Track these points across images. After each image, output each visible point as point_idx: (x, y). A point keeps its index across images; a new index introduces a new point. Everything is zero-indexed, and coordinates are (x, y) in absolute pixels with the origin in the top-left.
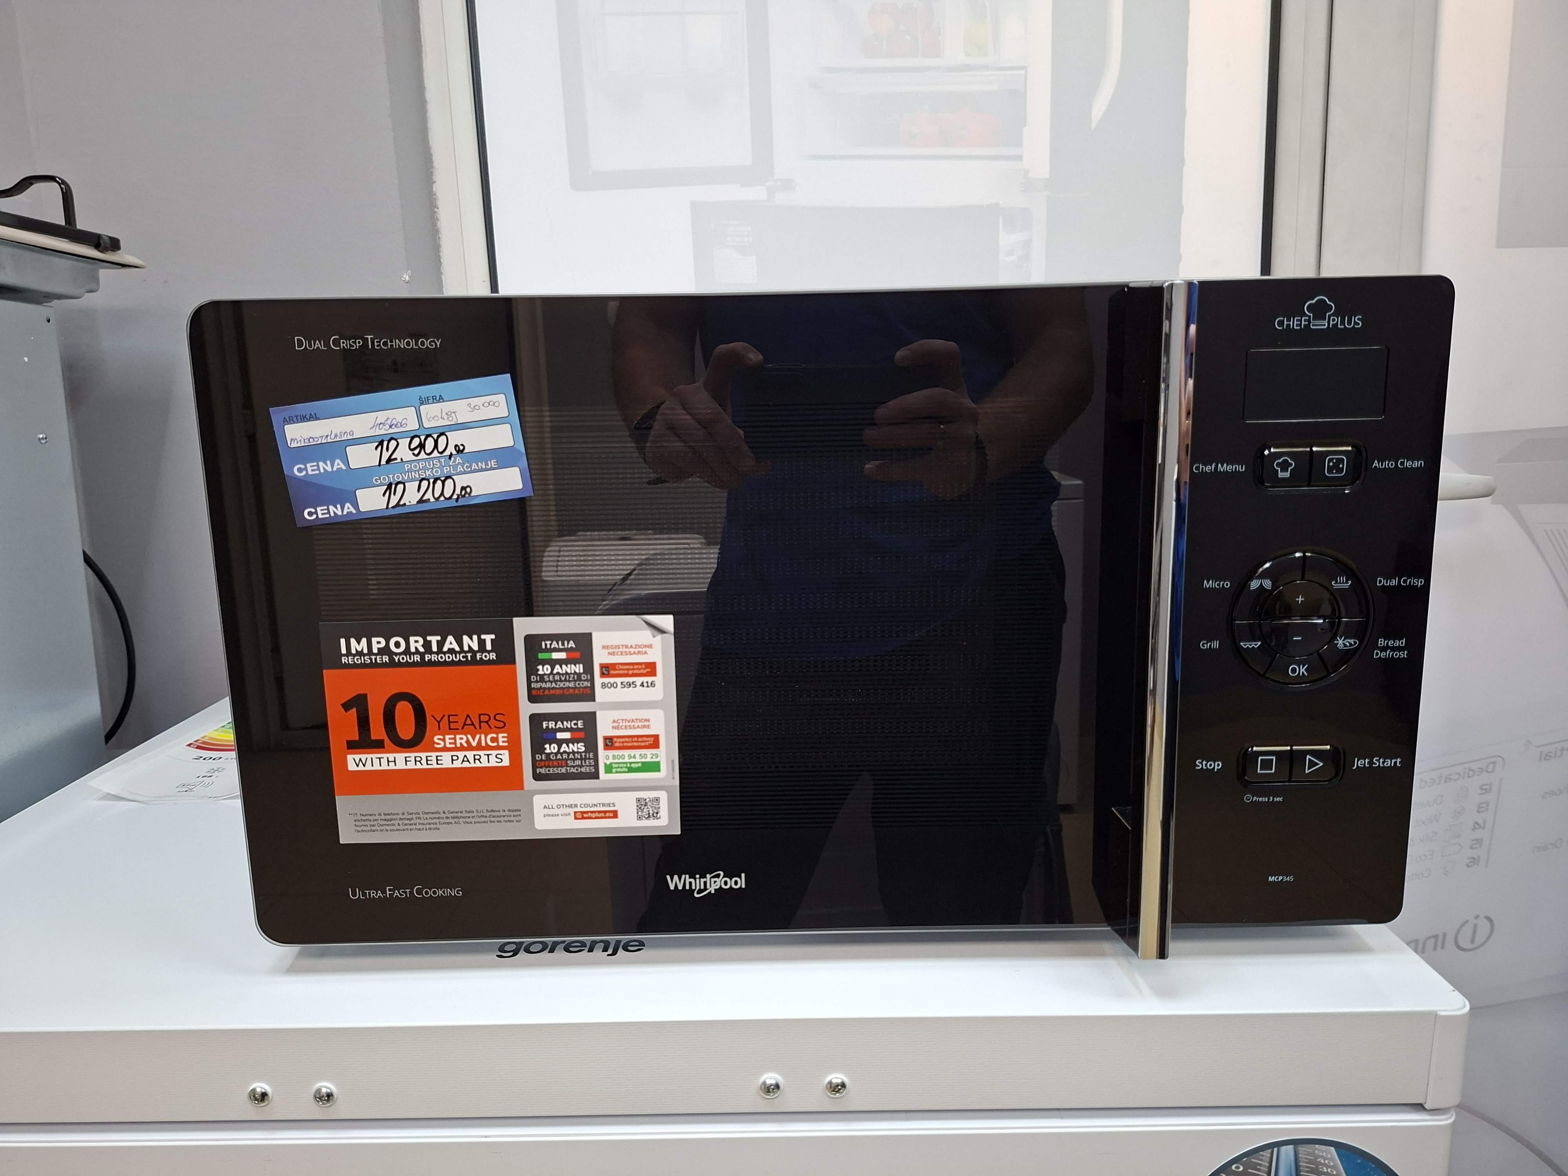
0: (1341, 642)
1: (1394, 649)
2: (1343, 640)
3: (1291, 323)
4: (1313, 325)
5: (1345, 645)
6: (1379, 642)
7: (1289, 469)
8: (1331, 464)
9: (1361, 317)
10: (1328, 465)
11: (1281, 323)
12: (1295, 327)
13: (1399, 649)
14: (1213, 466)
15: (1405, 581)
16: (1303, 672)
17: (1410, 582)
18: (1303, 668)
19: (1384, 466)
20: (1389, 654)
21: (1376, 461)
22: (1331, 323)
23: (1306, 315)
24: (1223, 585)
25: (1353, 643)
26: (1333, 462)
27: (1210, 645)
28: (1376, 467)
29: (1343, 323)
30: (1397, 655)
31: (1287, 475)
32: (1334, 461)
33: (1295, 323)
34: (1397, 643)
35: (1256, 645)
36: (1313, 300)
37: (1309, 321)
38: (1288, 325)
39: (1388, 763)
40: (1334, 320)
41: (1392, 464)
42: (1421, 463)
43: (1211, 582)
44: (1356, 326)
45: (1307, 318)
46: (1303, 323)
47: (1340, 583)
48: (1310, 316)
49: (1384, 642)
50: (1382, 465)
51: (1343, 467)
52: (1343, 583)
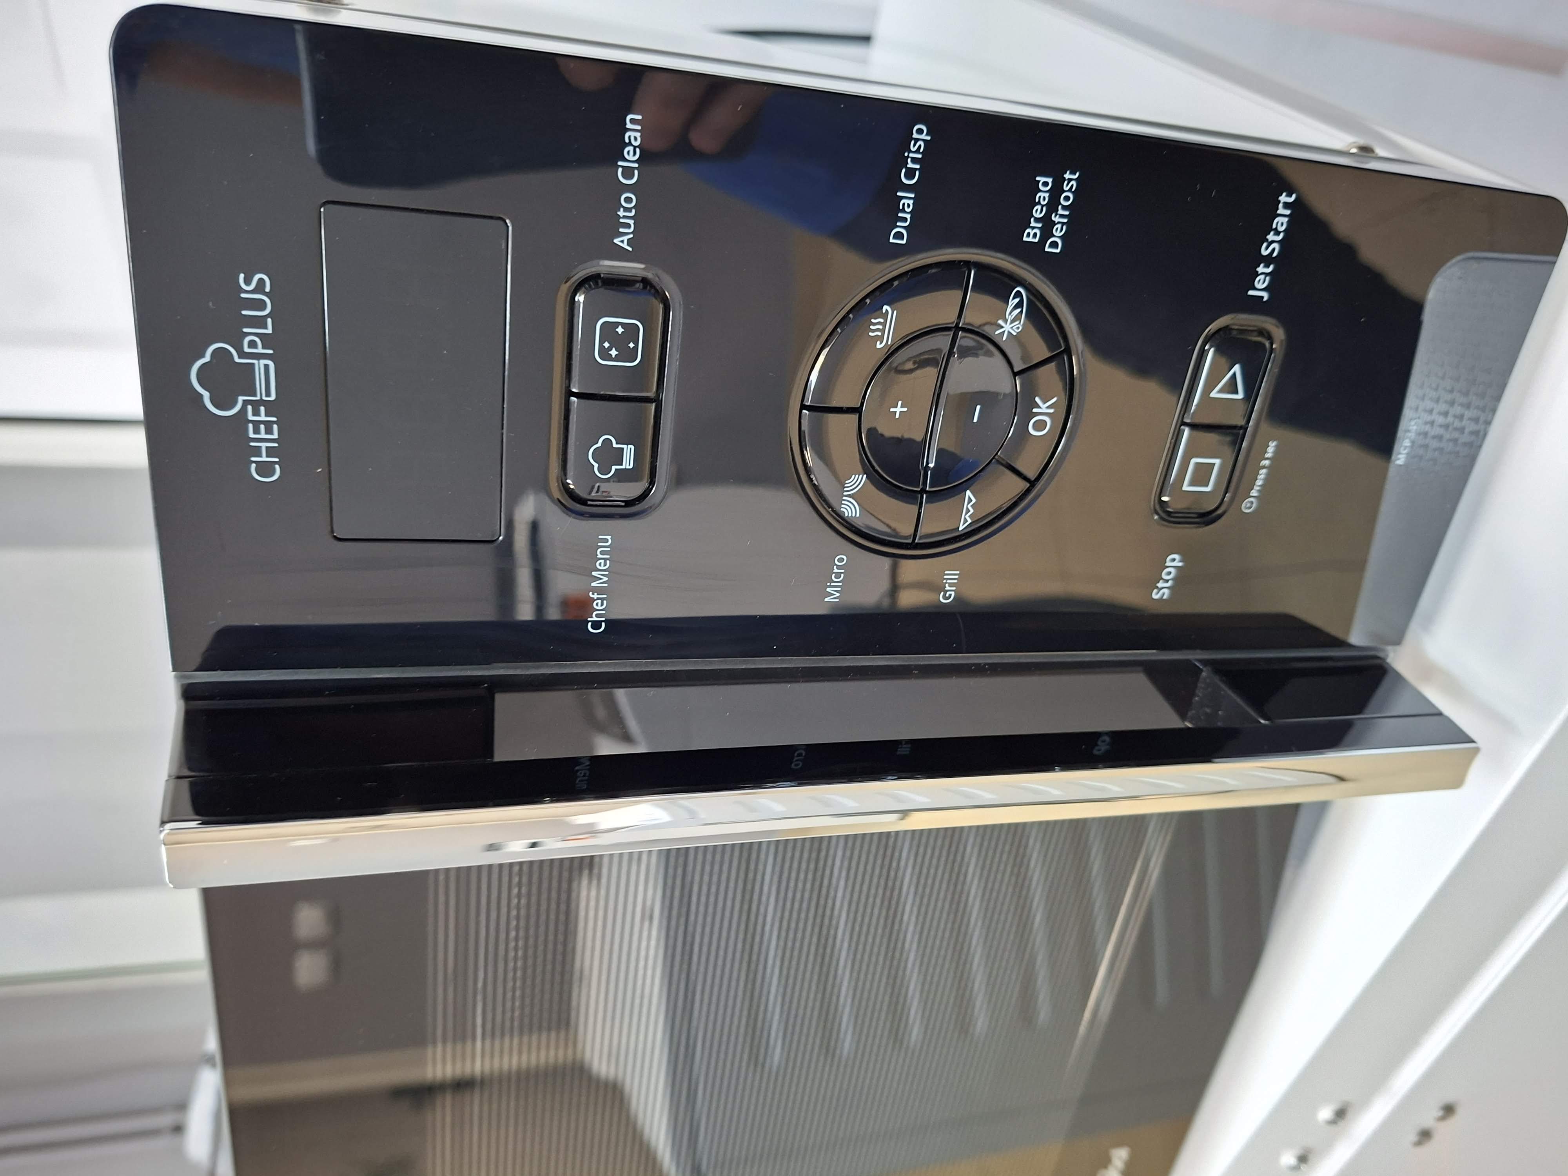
0: (1007, 328)
1: (1053, 206)
2: (1006, 322)
3: (264, 445)
4: (268, 394)
5: (1017, 318)
6: (1030, 239)
7: (615, 445)
8: (614, 353)
9: (242, 276)
10: (616, 359)
11: (265, 469)
12: (275, 436)
13: (1056, 192)
14: (595, 596)
15: (910, 174)
16: (1048, 407)
17: (914, 160)
18: (1039, 407)
19: (631, 222)
20: (1062, 216)
21: (616, 241)
22: (260, 350)
23: (243, 410)
24: (838, 567)
25: (1017, 300)
26: (610, 349)
27: (951, 585)
28: (629, 242)
29: (260, 322)
30: (1067, 197)
31: (629, 451)
32: (606, 345)
33: (263, 436)
34: (1043, 196)
35: (970, 500)
36: (201, 396)
37: (256, 405)
38: (270, 452)
39: (1281, 223)
40: (252, 344)
41: (628, 200)
42: (633, 121)
43: (828, 590)
44: (268, 289)
45: (250, 408)
46: (263, 418)
47: (883, 331)
48: (246, 403)
49: (1033, 228)
50: (628, 226)
51: (624, 325)
52: (884, 324)
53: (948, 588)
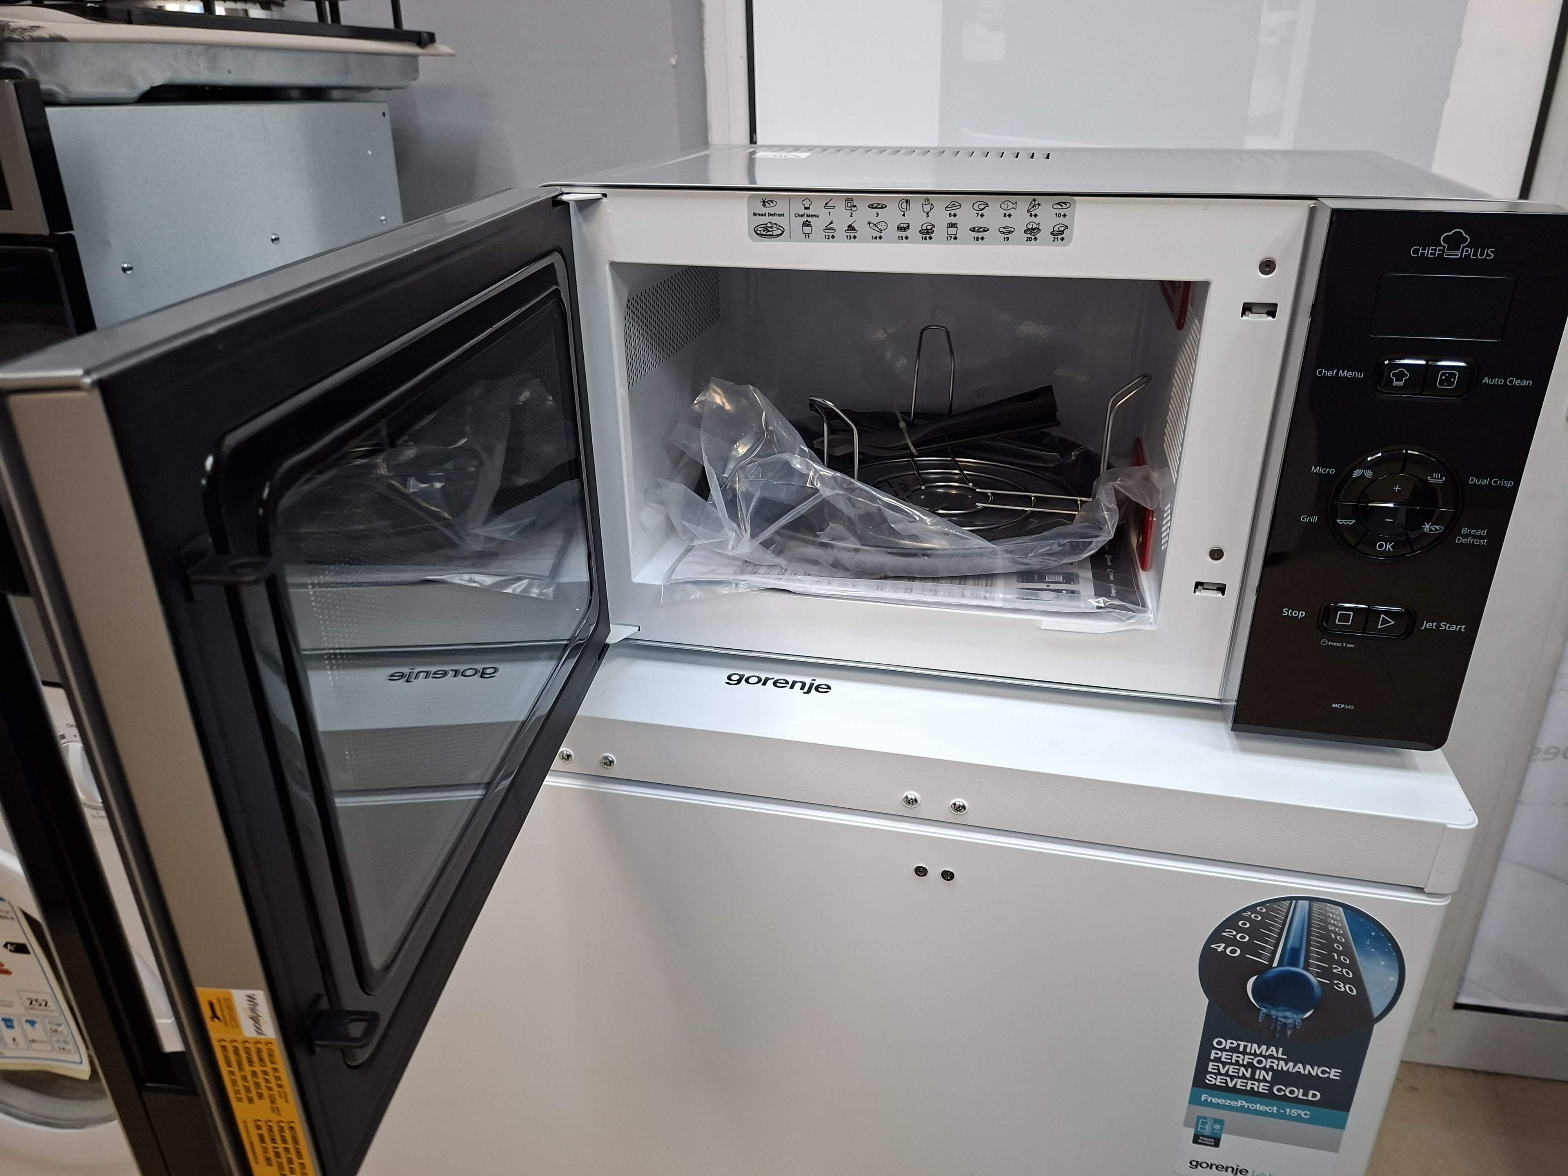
0: (1427, 527)
1: (1475, 537)
2: (1430, 526)
3: (1426, 252)
4: (1446, 255)
5: (1431, 530)
6: (1463, 530)
7: (1404, 379)
8: (1444, 377)
9: (1493, 250)
10: (1441, 378)
11: (1416, 251)
12: (1429, 256)
13: (1481, 537)
14: (1335, 372)
15: (1496, 482)
16: (1389, 548)
17: (1500, 483)
18: (1389, 545)
19: (1493, 383)
20: (1470, 541)
21: (1486, 378)
22: (1464, 253)
23: (1442, 246)
24: (1329, 471)
25: (1438, 529)
26: (1445, 376)
27: (1310, 520)
28: (1485, 383)
29: (1475, 254)
30: (1477, 542)
31: (1401, 384)
32: (1447, 375)
33: (1430, 251)
34: (1479, 532)
35: (1350, 522)
36: (1450, 232)
37: (1443, 251)
38: (1423, 254)
39: (1454, 628)
40: (1467, 251)
41: (1501, 382)
42: (1529, 383)
43: (1318, 468)
44: (1487, 258)
45: (1442, 248)
46: (1437, 252)
47: (1435, 478)
48: (1444, 247)
49: (1467, 531)
50: (1491, 382)
51: (1454, 381)
52: (1438, 479)
53: (1308, 518)
